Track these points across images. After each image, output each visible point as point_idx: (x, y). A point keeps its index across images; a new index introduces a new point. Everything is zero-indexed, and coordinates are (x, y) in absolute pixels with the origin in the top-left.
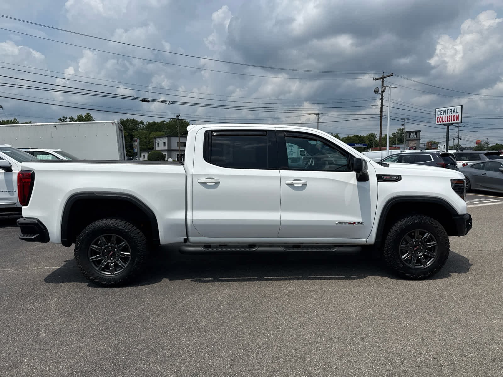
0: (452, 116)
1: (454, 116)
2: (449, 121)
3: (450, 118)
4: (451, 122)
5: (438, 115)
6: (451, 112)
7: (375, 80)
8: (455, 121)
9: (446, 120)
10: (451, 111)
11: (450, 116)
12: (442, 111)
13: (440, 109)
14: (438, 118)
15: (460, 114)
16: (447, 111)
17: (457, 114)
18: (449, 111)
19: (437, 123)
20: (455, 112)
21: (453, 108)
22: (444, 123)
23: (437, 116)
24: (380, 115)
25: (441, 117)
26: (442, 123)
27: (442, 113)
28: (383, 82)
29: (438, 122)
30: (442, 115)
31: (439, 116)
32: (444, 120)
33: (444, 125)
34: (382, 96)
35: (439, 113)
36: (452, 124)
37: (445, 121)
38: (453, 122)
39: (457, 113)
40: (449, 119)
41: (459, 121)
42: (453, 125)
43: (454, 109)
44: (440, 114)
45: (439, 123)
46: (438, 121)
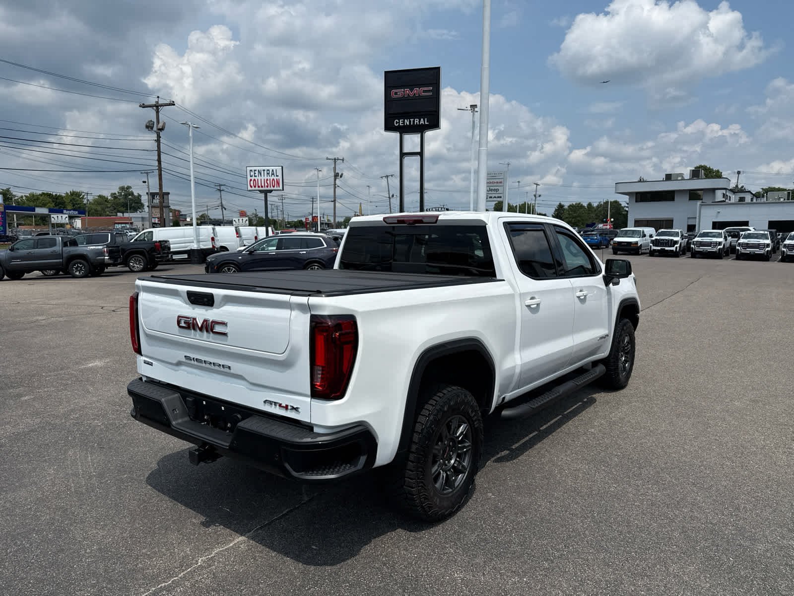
0: (270, 179)
1: (273, 179)
2: (267, 187)
3: (268, 182)
4: (269, 188)
5: (251, 176)
6: (269, 174)
7: (143, 107)
8: (275, 188)
9: (263, 185)
10: (268, 172)
11: (267, 180)
12: (256, 170)
13: (253, 169)
14: (251, 180)
15: (280, 177)
16: (262, 172)
17: (278, 178)
18: (265, 172)
19: (249, 188)
20: (274, 174)
21: (271, 168)
22: (260, 188)
23: (249, 178)
24: (157, 168)
25: (254, 180)
26: (257, 188)
27: (257, 174)
28: (158, 112)
29: (251, 187)
30: (256, 176)
31: (253, 178)
32: (260, 185)
33: (261, 191)
34: (159, 137)
35: (252, 173)
36: (271, 191)
37: (262, 187)
38: (272, 188)
39: (277, 176)
40: (266, 184)
41: (281, 188)
42: (273, 192)
43: (273, 170)
44: (253, 176)
45: (253, 188)
46: (252, 185)
